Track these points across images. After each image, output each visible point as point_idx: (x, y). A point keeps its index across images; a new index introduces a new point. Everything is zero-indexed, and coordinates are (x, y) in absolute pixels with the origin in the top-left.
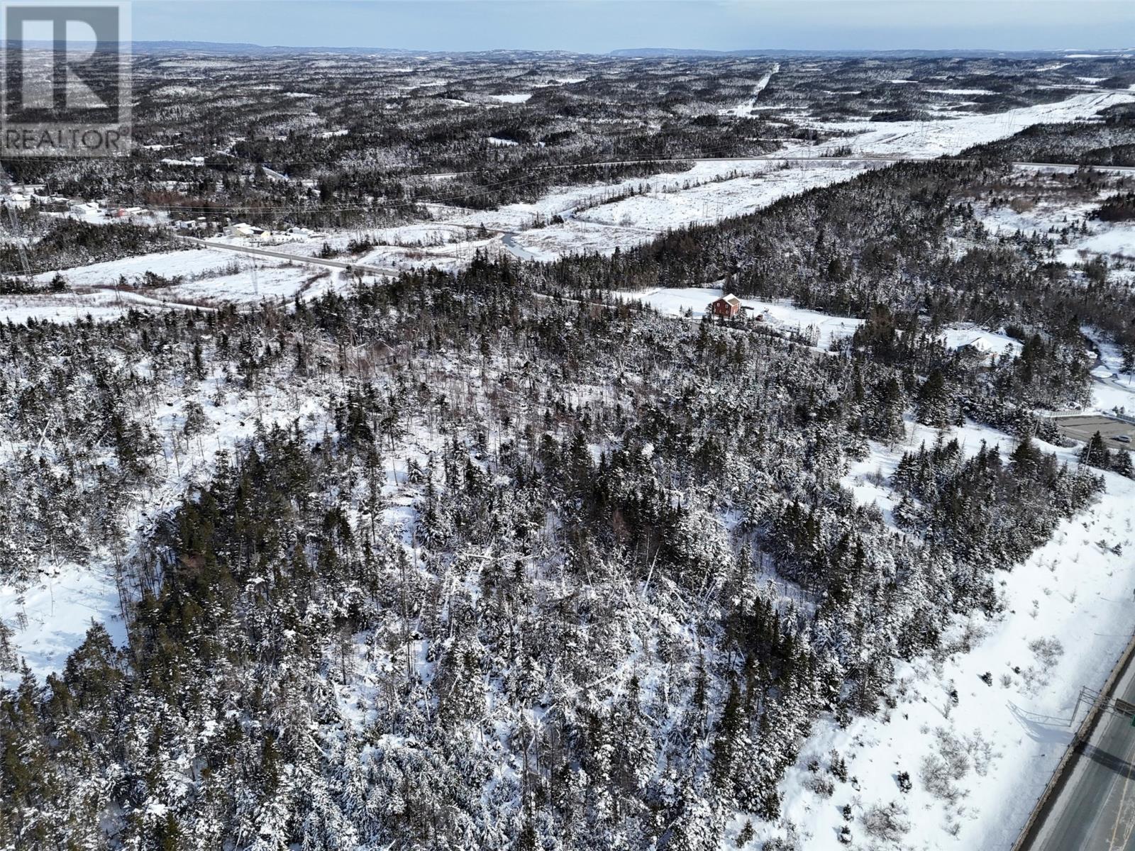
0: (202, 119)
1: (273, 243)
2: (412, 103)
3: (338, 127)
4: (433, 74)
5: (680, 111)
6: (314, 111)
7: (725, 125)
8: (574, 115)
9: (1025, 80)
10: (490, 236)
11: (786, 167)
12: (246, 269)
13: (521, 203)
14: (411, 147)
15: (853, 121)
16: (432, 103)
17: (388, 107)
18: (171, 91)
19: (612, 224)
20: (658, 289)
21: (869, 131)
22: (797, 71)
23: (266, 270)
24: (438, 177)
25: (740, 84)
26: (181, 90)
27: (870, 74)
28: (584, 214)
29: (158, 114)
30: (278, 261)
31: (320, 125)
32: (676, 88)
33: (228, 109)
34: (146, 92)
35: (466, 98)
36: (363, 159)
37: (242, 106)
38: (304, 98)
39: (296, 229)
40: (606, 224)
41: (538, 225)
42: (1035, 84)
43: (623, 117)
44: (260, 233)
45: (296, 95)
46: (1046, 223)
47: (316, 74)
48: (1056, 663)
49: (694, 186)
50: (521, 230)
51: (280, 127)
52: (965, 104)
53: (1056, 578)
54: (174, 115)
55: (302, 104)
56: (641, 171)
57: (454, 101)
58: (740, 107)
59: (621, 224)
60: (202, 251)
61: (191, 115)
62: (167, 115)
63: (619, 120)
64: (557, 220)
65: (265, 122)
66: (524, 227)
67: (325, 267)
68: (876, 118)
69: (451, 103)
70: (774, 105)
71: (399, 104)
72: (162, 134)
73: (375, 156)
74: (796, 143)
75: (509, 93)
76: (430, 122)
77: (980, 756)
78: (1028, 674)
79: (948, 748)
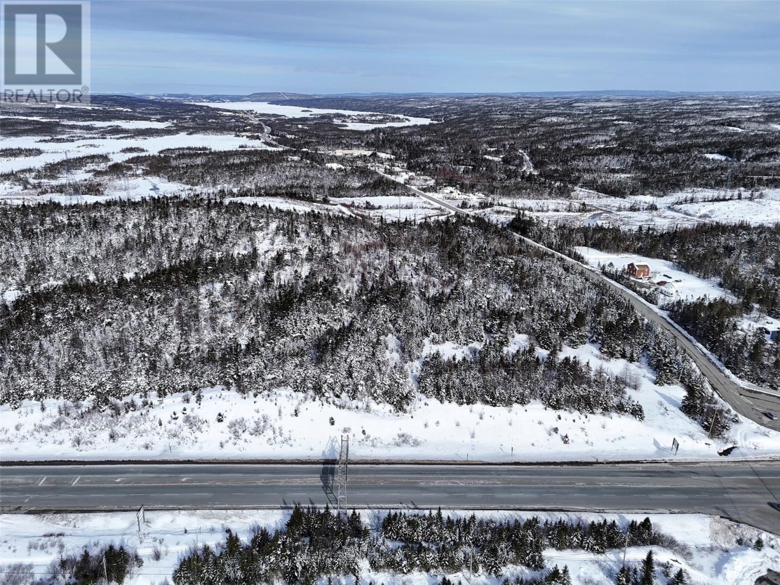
2: (694, 128)
17: (671, 130)
18: (550, 119)
24: (623, 175)
26: (555, 119)
38: (621, 124)
40: (690, 215)
41: (632, 209)
45: (620, 122)
53: (477, 423)
57: (731, 128)
77: (279, 439)
78: (371, 438)
79: (262, 424)
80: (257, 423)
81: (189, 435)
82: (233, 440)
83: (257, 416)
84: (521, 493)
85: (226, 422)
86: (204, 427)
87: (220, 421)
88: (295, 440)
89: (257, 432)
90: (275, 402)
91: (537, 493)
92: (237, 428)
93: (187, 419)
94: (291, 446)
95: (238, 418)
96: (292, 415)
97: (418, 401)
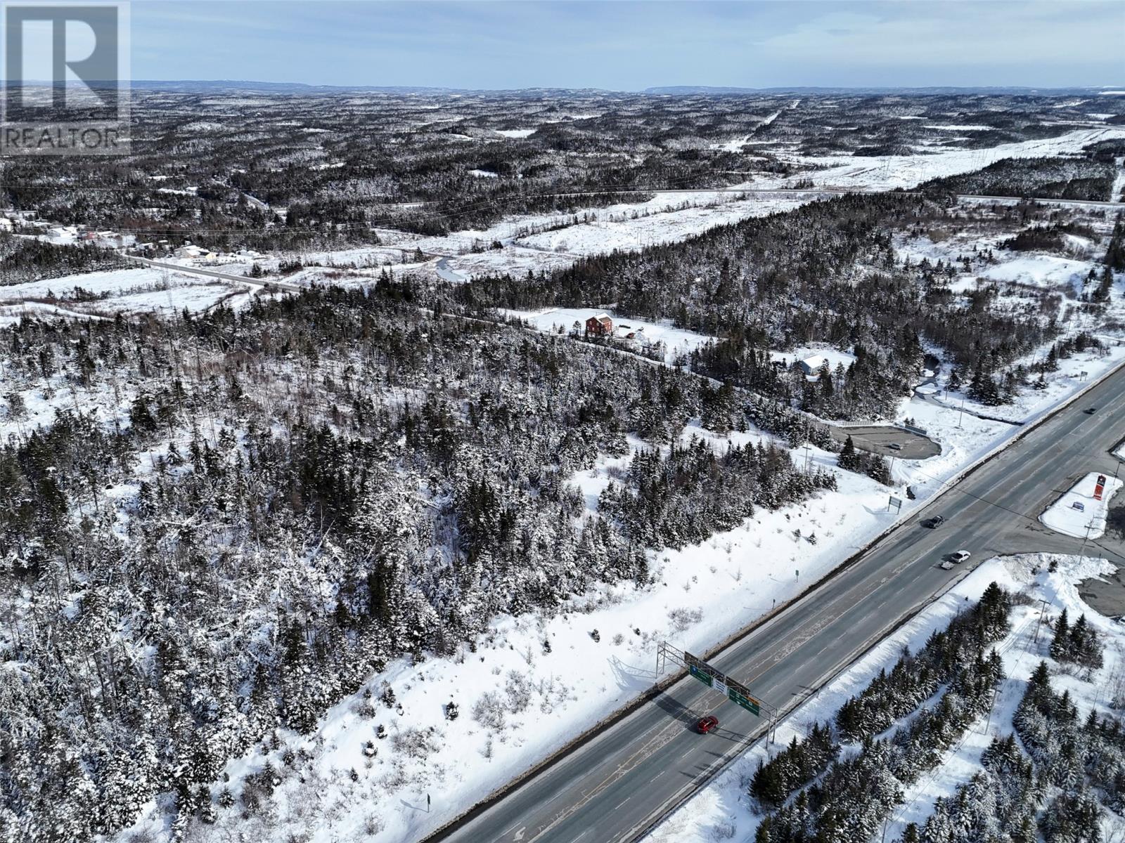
0: (213, 153)
1: (215, 264)
2: (416, 137)
3: (337, 160)
4: (455, 111)
5: (670, 146)
6: (322, 145)
7: (706, 158)
8: (565, 149)
9: (1032, 117)
10: (426, 259)
11: (743, 198)
12: (175, 285)
13: (472, 231)
14: (393, 178)
15: (835, 155)
16: (435, 137)
17: (393, 141)
18: (197, 127)
19: (548, 250)
20: (556, 309)
21: (842, 165)
22: (814, 108)
23: (194, 287)
24: (406, 206)
25: (746, 120)
26: (207, 126)
27: (882, 110)
28: (525, 241)
29: (175, 148)
30: (208, 279)
31: (321, 158)
32: (680, 124)
33: (242, 143)
34: (174, 127)
35: (469, 133)
36: (343, 189)
37: (256, 141)
38: (317, 133)
39: (243, 251)
40: (543, 249)
41: (476, 250)
42: (1039, 120)
43: (612, 151)
44: (205, 254)
45: (312, 130)
46: (956, 252)
47: (343, 111)
48: (687, 629)
49: (643, 216)
50: (459, 254)
51: (283, 160)
52: (957, 139)
53: (730, 560)
54: (190, 149)
55: (313, 139)
56: (600, 201)
57: (458, 136)
58: (733, 142)
59: (556, 250)
60: (146, 269)
61: (206, 149)
62: (183, 149)
63: (606, 154)
64: (497, 246)
65: (269, 155)
66: (462, 252)
67: (248, 285)
68: (859, 153)
69: (454, 138)
70: (768, 140)
71: (403, 138)
72: (170, 166)
73: (355, 186)
74: (766, 176)
75: (515, 129)
76: (425, 155)
77: (553, 698)
78: (650, 636)
79: (517, 688)
80: (510, 691)
81: (420, 768)
82: (496, 738)
83: (503, 679)
84: (861, 618)
85: (465, 711)
86: (435, 740)
87: (453, 717)
88: (573, 689)
89: (521, 703)
90: (507, 645)
91: (873, 608)
92: (487, 712)
93: (398, 744)
94: (576, 699)
95: (478, 696)
96: (544, 654)
97: (653, 561)
